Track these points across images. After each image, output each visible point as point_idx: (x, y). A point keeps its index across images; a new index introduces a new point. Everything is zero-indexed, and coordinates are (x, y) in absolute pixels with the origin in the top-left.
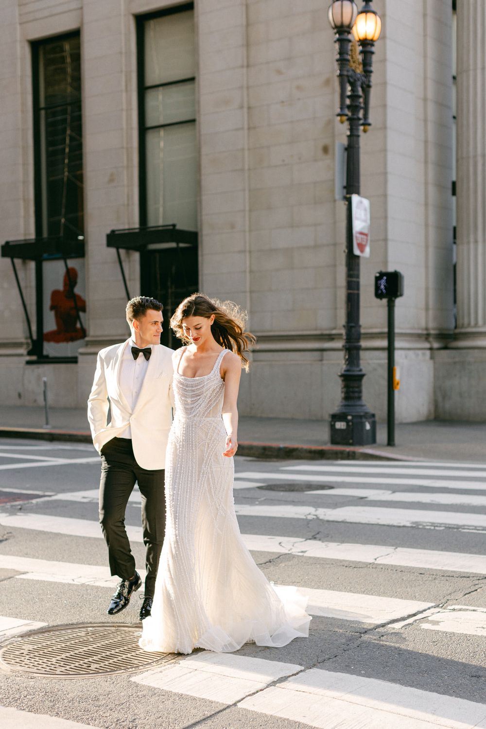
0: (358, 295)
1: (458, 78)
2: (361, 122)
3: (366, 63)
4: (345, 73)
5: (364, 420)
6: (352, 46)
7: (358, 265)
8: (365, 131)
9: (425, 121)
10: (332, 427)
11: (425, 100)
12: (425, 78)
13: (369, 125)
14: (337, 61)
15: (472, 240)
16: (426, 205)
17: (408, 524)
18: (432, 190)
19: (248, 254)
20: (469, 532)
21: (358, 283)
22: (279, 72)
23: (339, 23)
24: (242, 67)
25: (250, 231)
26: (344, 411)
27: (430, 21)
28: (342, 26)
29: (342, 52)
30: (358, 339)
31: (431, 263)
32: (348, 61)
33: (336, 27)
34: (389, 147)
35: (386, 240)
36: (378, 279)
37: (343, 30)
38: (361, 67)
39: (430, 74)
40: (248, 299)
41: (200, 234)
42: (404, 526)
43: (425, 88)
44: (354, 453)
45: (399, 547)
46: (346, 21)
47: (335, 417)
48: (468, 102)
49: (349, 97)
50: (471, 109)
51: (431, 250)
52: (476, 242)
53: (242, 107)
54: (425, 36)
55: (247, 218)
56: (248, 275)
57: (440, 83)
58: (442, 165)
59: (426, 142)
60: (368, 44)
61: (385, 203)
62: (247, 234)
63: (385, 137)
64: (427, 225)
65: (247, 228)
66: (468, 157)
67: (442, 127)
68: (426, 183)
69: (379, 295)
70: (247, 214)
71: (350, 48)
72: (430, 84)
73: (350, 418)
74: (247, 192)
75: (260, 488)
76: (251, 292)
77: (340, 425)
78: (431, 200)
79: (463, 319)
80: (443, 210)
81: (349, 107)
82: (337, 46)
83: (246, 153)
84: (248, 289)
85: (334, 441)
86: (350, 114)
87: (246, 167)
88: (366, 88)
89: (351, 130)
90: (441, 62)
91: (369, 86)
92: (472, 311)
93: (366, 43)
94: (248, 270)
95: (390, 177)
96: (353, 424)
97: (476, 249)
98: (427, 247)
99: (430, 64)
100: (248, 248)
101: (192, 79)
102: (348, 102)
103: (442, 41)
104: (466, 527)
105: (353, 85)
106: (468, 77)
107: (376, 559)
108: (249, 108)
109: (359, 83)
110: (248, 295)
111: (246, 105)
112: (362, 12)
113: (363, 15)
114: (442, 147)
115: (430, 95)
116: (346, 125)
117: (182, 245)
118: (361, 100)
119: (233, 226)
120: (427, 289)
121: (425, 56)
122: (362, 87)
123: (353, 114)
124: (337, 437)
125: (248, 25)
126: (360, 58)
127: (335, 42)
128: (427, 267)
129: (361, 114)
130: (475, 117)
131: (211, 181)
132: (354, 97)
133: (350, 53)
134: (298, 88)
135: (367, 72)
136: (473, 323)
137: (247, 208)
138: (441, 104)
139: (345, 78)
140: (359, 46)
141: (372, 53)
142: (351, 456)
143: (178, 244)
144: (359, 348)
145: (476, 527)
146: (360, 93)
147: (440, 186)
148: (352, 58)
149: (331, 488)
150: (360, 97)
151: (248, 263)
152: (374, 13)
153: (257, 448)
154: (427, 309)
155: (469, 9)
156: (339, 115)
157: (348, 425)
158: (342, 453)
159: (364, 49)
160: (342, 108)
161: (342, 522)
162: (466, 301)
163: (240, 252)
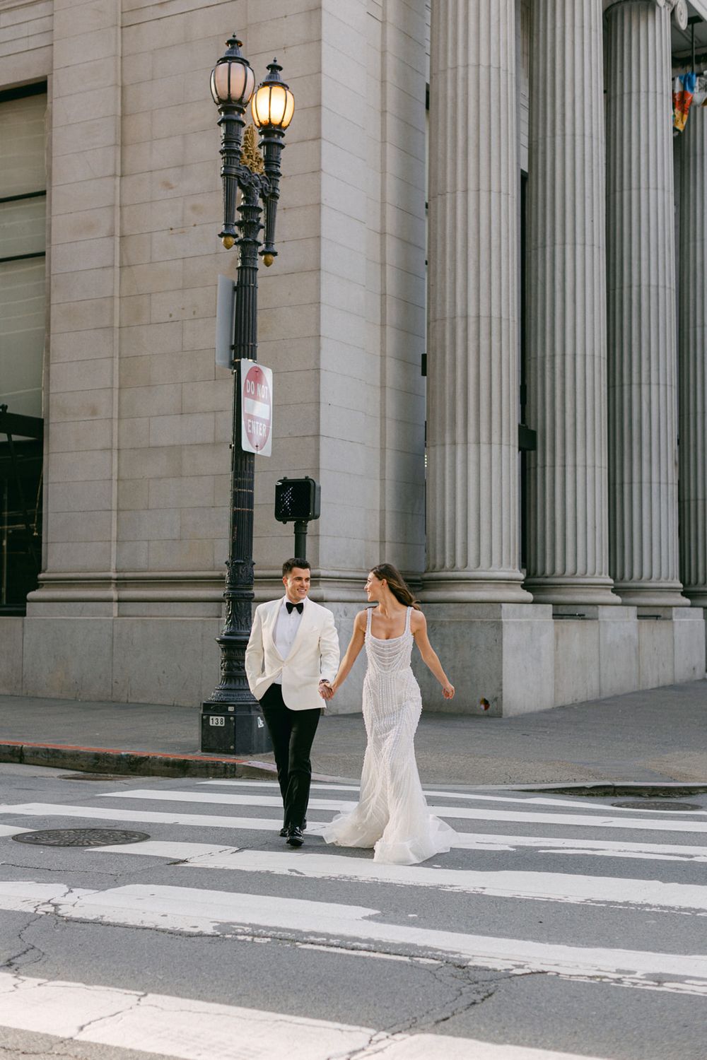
0: (251, 514)
1: (431, 205)
2: (260, 249)
3: (271, 162)
4: (234, 171)
5: (254, 713)
6: (247, 132)
7: (252, 467)
8: (267, 264)
9: (383, 264)
10: (205, 723)
11: (383, 234)
12: (383, 203)
13: (275, 254)
14: (222, 152)
15: (448, 440)
16: (383, 387)
17: (209, 930)
18: (391, 364)
19: (115, 453)
20: (311, 950)
21: (251, 496)
22: (168, 185)
23: (224, 96)
24: (114, 175)
25: (119, 419)
26: (224, 698)
27: (391, 120)
28: (229, 99)
29: (229, 140)
30: (249, 585)
31: (390, 473)
32: (239, 153)
33: (221, 101)
34: (324, 298)
35: (317, 436)
36: (279, 490)
37: (232, 108)
38: (262, 167)
39: (391, 196)
40: (114, 519)
41: (45, 422)
42: (200, 935)
43: (383, 217)
44: (234, 765)
45: (152, 992)
46: (236, 92)
47: (210, 708)
48: (444, 239)
49: (240, 209)
50: (448, 249)
51: (389, 454)
52: (454, 443)
53: (112, 235)
54: (384, 142)
55: (116, 399)
56: (115, 483)
57: (406, 211)
58: (407, 330)
59: (383, 295)
60: (275, 132)
61: (318, 380)
62: (116, 423)
63: (318, 282)
64: (383, 417)
65: (116, 416)
66: (444, 319)
67: (407, 273)
68: (383, 356)
69: (281, 515)
70: (116, 392)
71: (243, 134)
72: (391, 213)
73: (231, 709)
74: (116, 360)
75: (16, 838)
76: (119, 510)
77: (216, 721)
78: (390, 382)
79: (435, 557)
80: (408, 395)
81: (239, 224)
82: (222, 130)
83: (117, 302)
84: (114, 506)
85: (206, 748)
86: (241, 236)
87: (116, 324)
88: (271, 197)
89: (243, 259)
90: (407, 182)
91: (275, 196)
92: (448, 545)
93: (271, 131)
94: (115, 477)
95: (324, 343)
96: (235, 721)
97: (454, 454)
98: (383, 449)
99: (391, 183)
100: (115, 445)
101: (43, 193)
102: (238, 216)
103: (408, 151)
104: (312, 938)
105: (247, 190)
106: (444, 202)
107: (81, 1028)
108: (122, 237)
109: (257, 190)
110: (114, 514)
111: (118, 233)
112: (265, 84)
113: (267, 89)
114: (407, 304)
115: (391, 227)
116: (236, 251)
117: (15, 438)
118: (262, 215)
119: (94, 412)
120: (383, 511)
121: (383, 172)
122: (262, 196)
123: (246, 236)
124: (211, 740)
125: (123, 116)
126: (262, 153)
127: (219, 124)
128: (383, 480)
129: (261, 236)
130: (454, 261)
131: (62, 343)
132: (249, 209)
133: (243, 143)
134: (194, 208)
135: (272, 174)
136: (448, 564)
137: (116, 385)
138: (407, 242)
139: (233, 178)
140: (261, 134)
141: (282, 146)
142: (229, 772)
143: (9, 437)
144: (250, 600)
145: (329, 936)
146: (260, 203)
147: (404, 361)
148: (247, 149)
149: (144, 837)
150: (260, 210)
151: (115, 468)
152: (284, 86)
153: (87, 755)
154: (382, 542)
155: (446, 105)
156: (222, 235)
157: (227, 721)
158: (215, 765)
159: (266, 140)
160: (227, 225)
161: (94, 922)
162: (438, 531)
163: (104, 449)
